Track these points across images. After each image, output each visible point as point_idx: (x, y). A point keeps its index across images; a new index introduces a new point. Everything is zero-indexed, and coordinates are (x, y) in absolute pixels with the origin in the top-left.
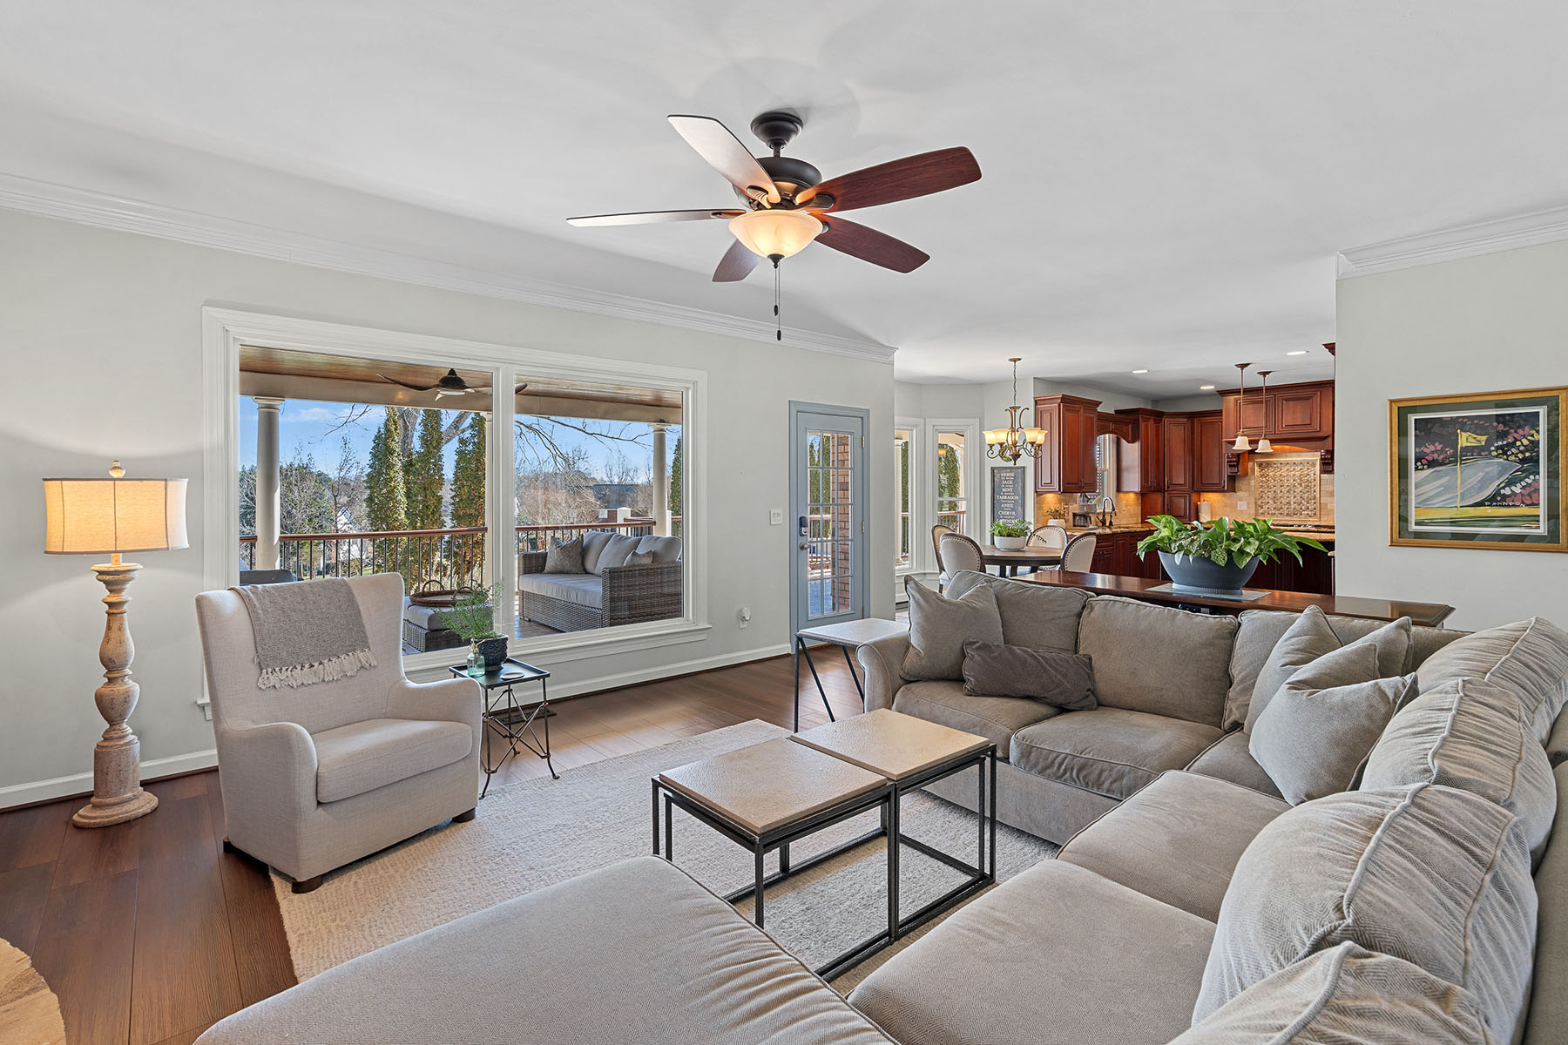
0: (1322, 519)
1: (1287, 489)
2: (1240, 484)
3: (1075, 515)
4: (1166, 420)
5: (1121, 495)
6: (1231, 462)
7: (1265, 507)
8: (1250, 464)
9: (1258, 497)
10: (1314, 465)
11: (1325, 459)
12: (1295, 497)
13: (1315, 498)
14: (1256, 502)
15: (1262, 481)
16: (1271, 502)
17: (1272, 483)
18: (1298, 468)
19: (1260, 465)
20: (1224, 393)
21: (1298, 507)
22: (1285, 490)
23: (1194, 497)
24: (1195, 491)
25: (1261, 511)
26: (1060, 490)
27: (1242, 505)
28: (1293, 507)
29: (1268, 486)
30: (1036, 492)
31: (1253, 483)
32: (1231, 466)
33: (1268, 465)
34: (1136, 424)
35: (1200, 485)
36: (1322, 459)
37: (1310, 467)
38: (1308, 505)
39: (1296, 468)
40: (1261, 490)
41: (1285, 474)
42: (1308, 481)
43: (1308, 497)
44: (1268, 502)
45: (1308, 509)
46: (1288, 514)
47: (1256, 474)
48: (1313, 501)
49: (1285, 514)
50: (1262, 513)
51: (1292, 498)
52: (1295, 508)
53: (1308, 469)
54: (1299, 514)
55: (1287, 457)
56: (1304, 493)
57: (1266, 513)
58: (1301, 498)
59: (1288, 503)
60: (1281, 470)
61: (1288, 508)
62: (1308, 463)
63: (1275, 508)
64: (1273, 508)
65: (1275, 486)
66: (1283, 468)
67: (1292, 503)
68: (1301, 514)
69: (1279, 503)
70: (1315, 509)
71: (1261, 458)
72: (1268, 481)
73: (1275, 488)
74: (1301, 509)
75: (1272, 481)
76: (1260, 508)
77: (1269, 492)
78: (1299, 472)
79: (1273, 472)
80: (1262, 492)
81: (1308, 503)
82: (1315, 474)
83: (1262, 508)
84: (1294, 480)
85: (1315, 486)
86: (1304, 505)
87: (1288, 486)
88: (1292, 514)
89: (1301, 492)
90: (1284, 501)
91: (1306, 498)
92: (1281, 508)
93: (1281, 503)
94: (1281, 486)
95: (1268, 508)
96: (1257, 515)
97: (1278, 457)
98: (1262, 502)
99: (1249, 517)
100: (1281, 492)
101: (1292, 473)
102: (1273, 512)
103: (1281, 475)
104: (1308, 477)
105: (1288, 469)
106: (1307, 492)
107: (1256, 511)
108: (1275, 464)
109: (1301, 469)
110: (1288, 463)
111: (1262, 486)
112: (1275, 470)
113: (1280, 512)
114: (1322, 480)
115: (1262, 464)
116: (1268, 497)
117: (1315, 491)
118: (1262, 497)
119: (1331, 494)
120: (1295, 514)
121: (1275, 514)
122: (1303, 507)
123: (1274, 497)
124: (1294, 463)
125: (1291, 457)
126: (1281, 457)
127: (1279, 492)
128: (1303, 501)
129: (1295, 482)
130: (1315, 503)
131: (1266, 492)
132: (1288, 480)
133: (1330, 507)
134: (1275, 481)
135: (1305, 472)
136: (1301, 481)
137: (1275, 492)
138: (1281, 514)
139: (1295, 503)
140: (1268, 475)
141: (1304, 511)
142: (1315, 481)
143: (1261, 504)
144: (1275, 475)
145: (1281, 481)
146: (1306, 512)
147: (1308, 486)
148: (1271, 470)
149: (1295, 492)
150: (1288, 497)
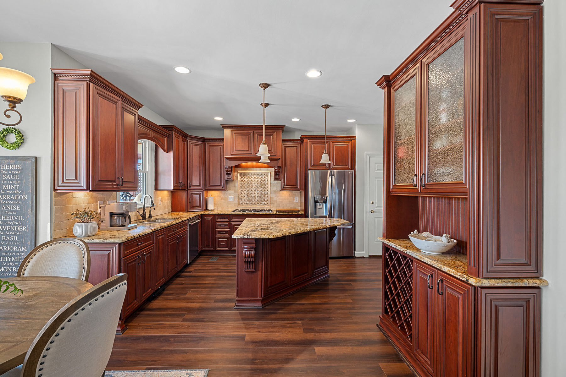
0: (271, 206)
1: (254, 189)
2: (231, 185)
3: (112, 215)
4: (190, 141)
5: (158, 192)
6: (228, 171)
7: (243, 199)
8: (235, 174)
9: (239, 193)
10: (267, 175)
11: (277, 172)
12: (258, 194)
13: (268, 194)
14: (238, 197)
15: (241, 184)
16: (246, 196)
17: (246, 185)
18: (260, 177)
19: (241, 174)
20: (225, 126)
21: (259, 199)
22: (253, 189)
23: (205, 192)
24: (206, 190)
25: (241, 202)
26: (88, 187)
27: (231, 199)
28: (257, 199)
29: (245, 187)
30: (55, 190)
31: (237, 185)
32: (227, 174)
33: (245, 174)
34: (170, 137)
35: (208, 186)
36: (275, 172)
37: (265, 177)
38: (264, 198)
39: (259, 177)
40: (241, 189)
41: (253, 180)
42: (264, 184)
43: (264, 194)
44: (245, 197)
45: (264, 200)
46: (254, 203)
47: (238, 180)
48: (267, 196)
49: (253, 203)
50: (241, 203)
51: (257, 194)
52: (258, 200)
53: (264, 178)
54: (260, 203)
55: (254, 170)
56: (263, 191)
57: (243, 203)
58: (261, 194)
59: (254, 197)
60: (251, 177)
61: (254, 200)
62: (264, 174)
63: (248, 200)
64: (247, 200)
65: (248, 187)
66: (252, 177)
67: (257, 197)
68: (261, 203)
69: (250, 197)
70: (268, 200)
71: (241, 170)
72: (245, 184)
73: (248, 188)
74: (261, 200)
75: (247, 184)
76: (240, 200)
77: (245, 190)
78: (260, 179)
79: (247, 178)
80: (241, 190)
81: (264, 197)
82: (268, 181)
83: (241, 200)
84: (258, 184)
85: (268, 187)
86: (262, 198)
87: (255, 187)
88: (257, 204)
89: (261, 190)
90: (253, 196)
91: (263, 194)
92: (251, 200)
93: (251, 197)
94: (251, 187)
95: (245, 200)
96: (239, 204)
97: (250, 170)
98: (241, 197)
99: (235, 206)
100: (251, 190)
101: (257, 179)
102: (247, 202)
103: (251, 181)
104: (264, 182)
105: (255, 178)
106: (264, 190)
107: (239, 202)
108: (248, 174)
109: (261, 178)
110: (255, 174)
111: (241, 187)
112: (248, 177)
113: (250, 202)
114: (271, 184)
115: (242, 174)
116: (245, 194)
117: (268, 190)
118: (241, 194)
119: (275, 192)
120: (258, 203)
121: (248, 203)
122: (262, 199)
123: (248, 194)
124: (258, 174)
125: (256, 170)
126: (251, 170)
127: (250, 190)
128: (262, 196)
129: (258, 185)
130: (268, 197)
131: (244, 190)
132: (255, 184)
133: (274, 199)
134: (248, 184)
135: (263, 180)
136: (261, 184)
137: (248, 190)
138: (251, 203)
139: (258, 197)
140: (245, 181)
141: (262, 201)
142: (268, 184)
143: (241, 198)
144: (248, 181)
145: (251, 184)
146: (263, 202)
147: (264, 187)
148: (246, 178)
149: (258, 190)
150: (254, 194)
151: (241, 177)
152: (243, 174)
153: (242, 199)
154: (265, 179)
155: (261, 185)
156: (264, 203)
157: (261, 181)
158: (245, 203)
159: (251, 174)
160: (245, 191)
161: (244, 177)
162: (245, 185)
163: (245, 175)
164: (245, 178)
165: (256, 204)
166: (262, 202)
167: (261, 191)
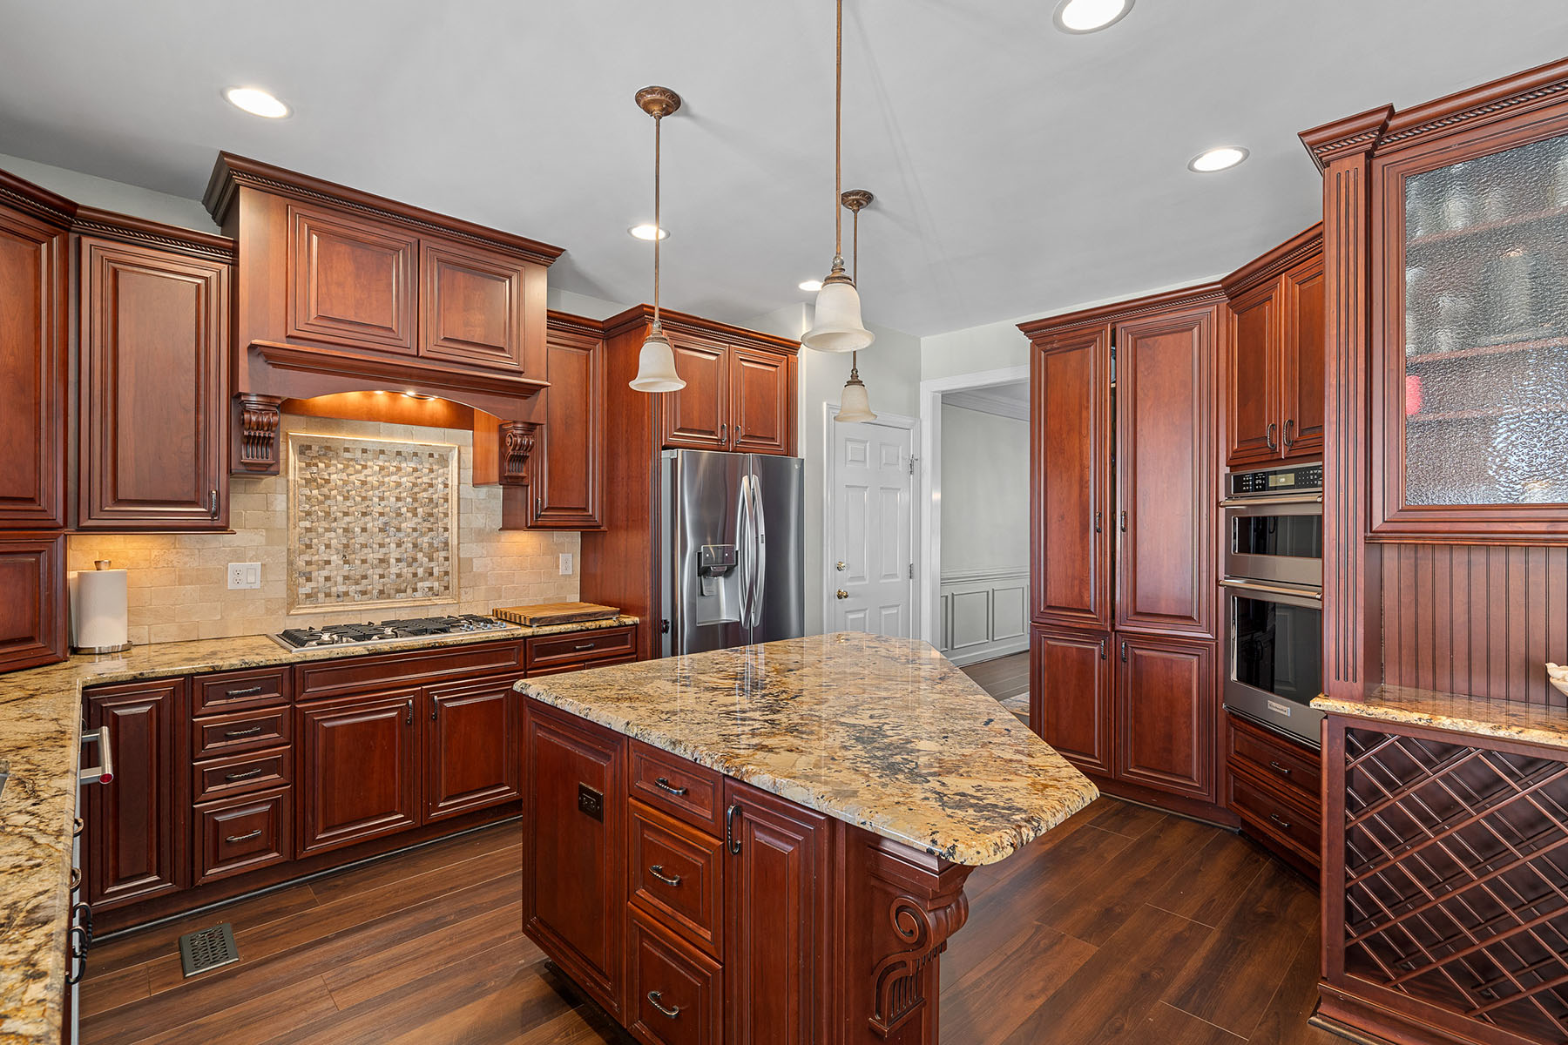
0: (463, 598)
1: (380, 522)
2: (241, 504)
7: (319, 576)
9: (296, 545)
10: (444, 461)
12: (399, 545)
13: (446, 544)
14: (290, 563)
15: (308, 498)
17: (338, 505)
18: (407, 466)
19: (304, 449)
21: (407, 572)
22: (373, 525)
25: (307, 588)
27: (245, 575)
28: (394, 570)
29: (328, 514)
31: (280, 503)
33: (328, 450)
35: (102, 508)
37: (435, 467)
38: (432, 564)
39: (404, 465)
40: (308, 524)
41: (373, 480)
42: (431, 500)
43: (431, 545)
44: (328, 562)
45: (431, 574)
46: (381, 592)
47: (291, 477)
48: (443, 554)
49: (375, 592)
50: (308, 596)
51: (393, 546)
52: (399, 576)
53: (431, 471)
54: (409, 591)
55: (378, 434)
56: (422, 535)
57: (321, 596)
58: (415, 546)
59: (382, 561)
60: (365, 467)
61: (382, 576)
62: (431, 455)
63: (346, 578)
64: (340, 579)
65: (346, 514)
66: (369, 463)
67: (393, 561)
68: (415, 590)
69: (358, 562)
70: (447, 573)
71: (306, 429)
72: (327, 497)
73: (347, 519)
74: (415, 575)
75: (340, 498)
76: (302, 580)
77: (328, 530)
78: (412, 479)
79: (343, 471)
80: (308, 530)
81: (431, 560)
82: (446, 486)
83: (309, 580)
84: (398, 499)
85: (446, 515)
86: (421, 566)
87: (382, 514)
88: (392, 592)
89: (415, 530)
90: (373, 557)
91: (425, 545)
92: (365, 577)
93: (364, 562)
94: (364, 514)
95: (327, 579)
96: (292, 602)
97: (355, 431)
98: (308, 563)
99: (270, 612)
100: (364, 530)
101: (394, 478)
102: (343, 589)
103: (364, 483)
104: (431, 490)
105: (382, 468)
106: (431, 530)
107: (292, 587)
108: (347, 450)
109: (415, 470)
110: (382, 452)
111: (308, 514)
112: (347, 467)
113: (359, 588)
114: (461, 500)
115: (309, 448)
116: (328, 546)
117: (446, 530)
118: (309, 546)
119: (482, 535)
120: (399, 591)
121: (346, 594)
122: (420, 571)
123: (346, 546)
124: (399, 453)
125: (391, 435)
126: (365, 433)
127: (358, 530)
128: (420, 555)
129: (400, 504)
130: (446, 559)
131: (320, 530)
132: (382, 499)
133: (478, 566)
134: (346, 498)
135: (426, 480)
136: (415, 500)
137: (346, 530)
138: (364, 593)
139: (398, 560)
140: (328, 481)
141: (422, 580)
142: (446, 500)
143: (308, 569)
144: (345, 483)
145: (364, 499)
146: (427, 584)
147: (431, 515)
148: (332, 469)
149: (399, 530)
150: (381, 545)
151: (308, 465)
152: (315, 448)
153: (314, 574)
154: (432, 476)
155: (416, 505)
156: (431, 589)
157: (415, 485)
158: (328, 595)
159: (364, 451)
160: (333, 535)
161: (321, 465)
162: (328, 502)
163: (331, 454)
164: (327, 466)
165: (389, 597)
166: (420, 585)
167: (415, 534)
